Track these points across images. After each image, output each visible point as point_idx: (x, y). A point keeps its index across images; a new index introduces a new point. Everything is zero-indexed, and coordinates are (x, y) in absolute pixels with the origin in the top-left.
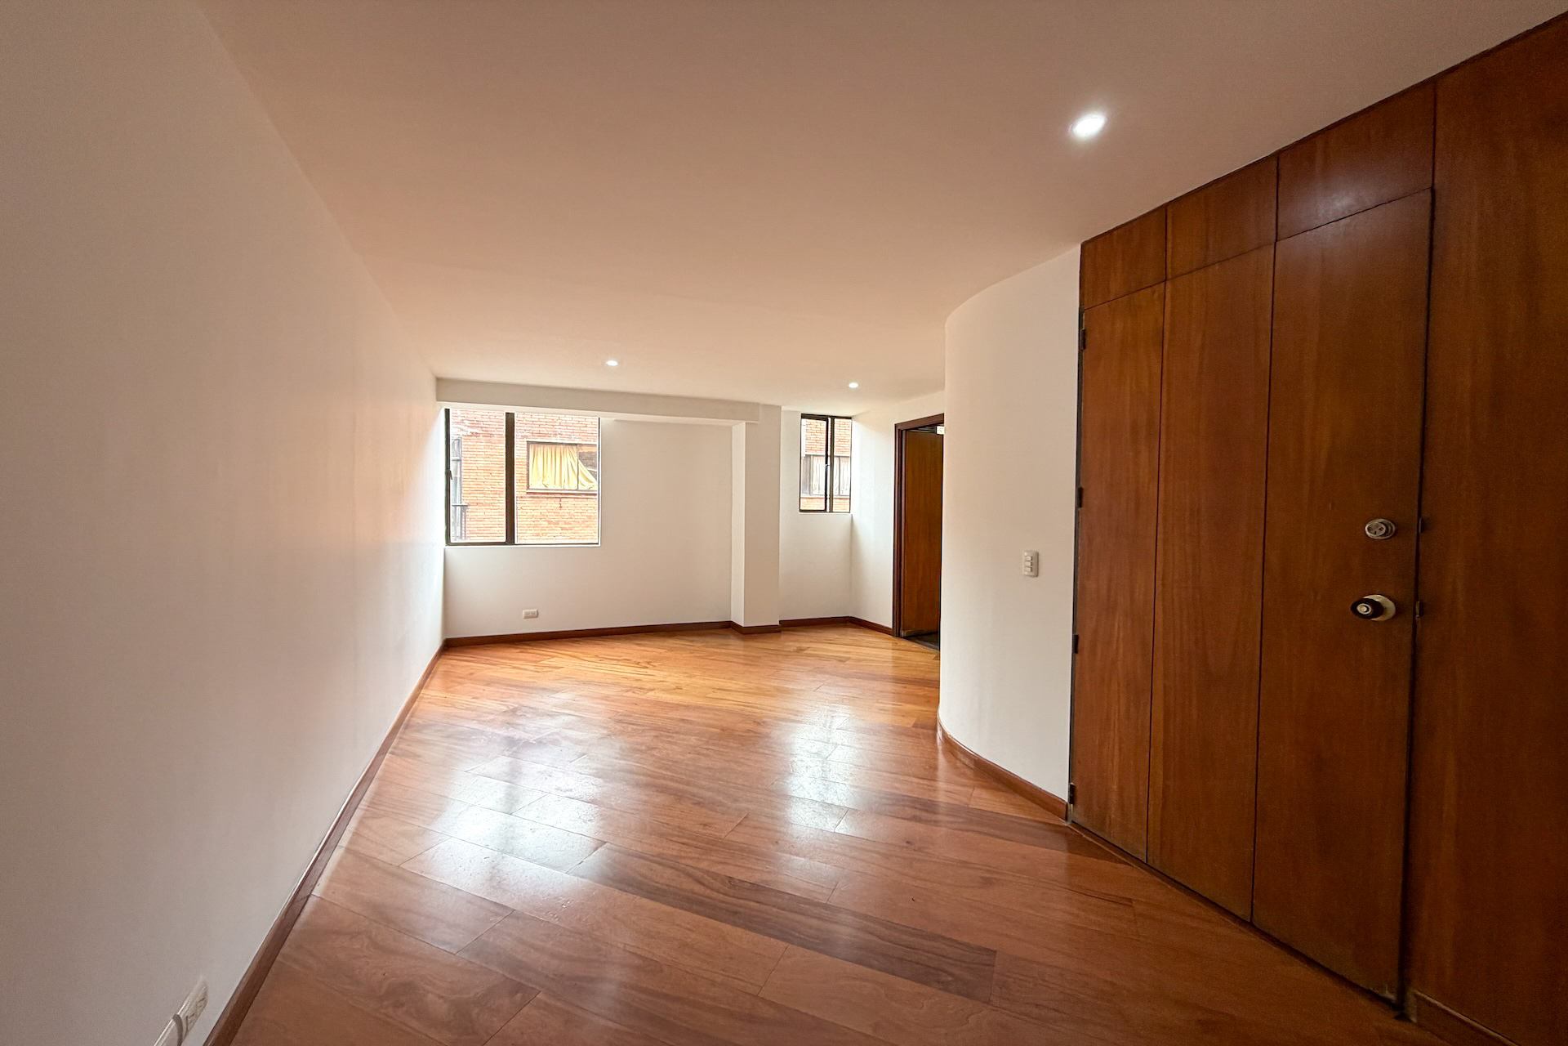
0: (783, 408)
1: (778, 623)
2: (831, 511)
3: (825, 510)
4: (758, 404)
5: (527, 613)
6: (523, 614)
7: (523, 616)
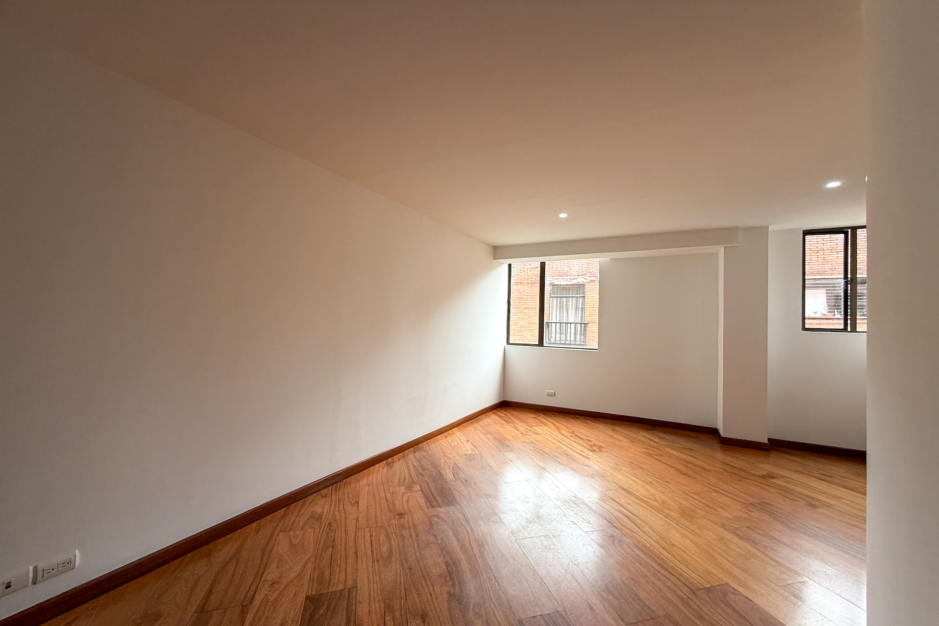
0: (771, 228)
1: (766, 441)
2: (854, 330)
3: (845, 329)
4: (737, 228)
5: (548, 393)
6: (546, 392)
7: (546, 394)
